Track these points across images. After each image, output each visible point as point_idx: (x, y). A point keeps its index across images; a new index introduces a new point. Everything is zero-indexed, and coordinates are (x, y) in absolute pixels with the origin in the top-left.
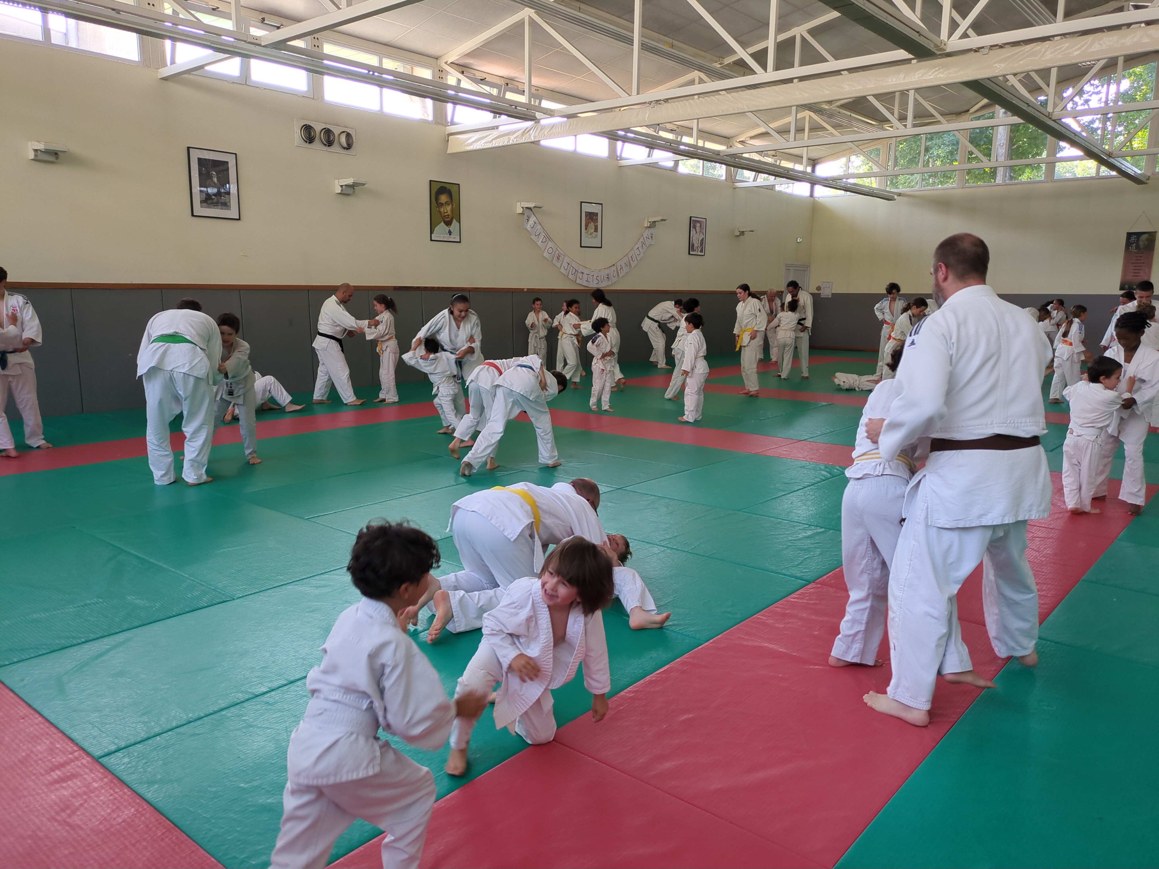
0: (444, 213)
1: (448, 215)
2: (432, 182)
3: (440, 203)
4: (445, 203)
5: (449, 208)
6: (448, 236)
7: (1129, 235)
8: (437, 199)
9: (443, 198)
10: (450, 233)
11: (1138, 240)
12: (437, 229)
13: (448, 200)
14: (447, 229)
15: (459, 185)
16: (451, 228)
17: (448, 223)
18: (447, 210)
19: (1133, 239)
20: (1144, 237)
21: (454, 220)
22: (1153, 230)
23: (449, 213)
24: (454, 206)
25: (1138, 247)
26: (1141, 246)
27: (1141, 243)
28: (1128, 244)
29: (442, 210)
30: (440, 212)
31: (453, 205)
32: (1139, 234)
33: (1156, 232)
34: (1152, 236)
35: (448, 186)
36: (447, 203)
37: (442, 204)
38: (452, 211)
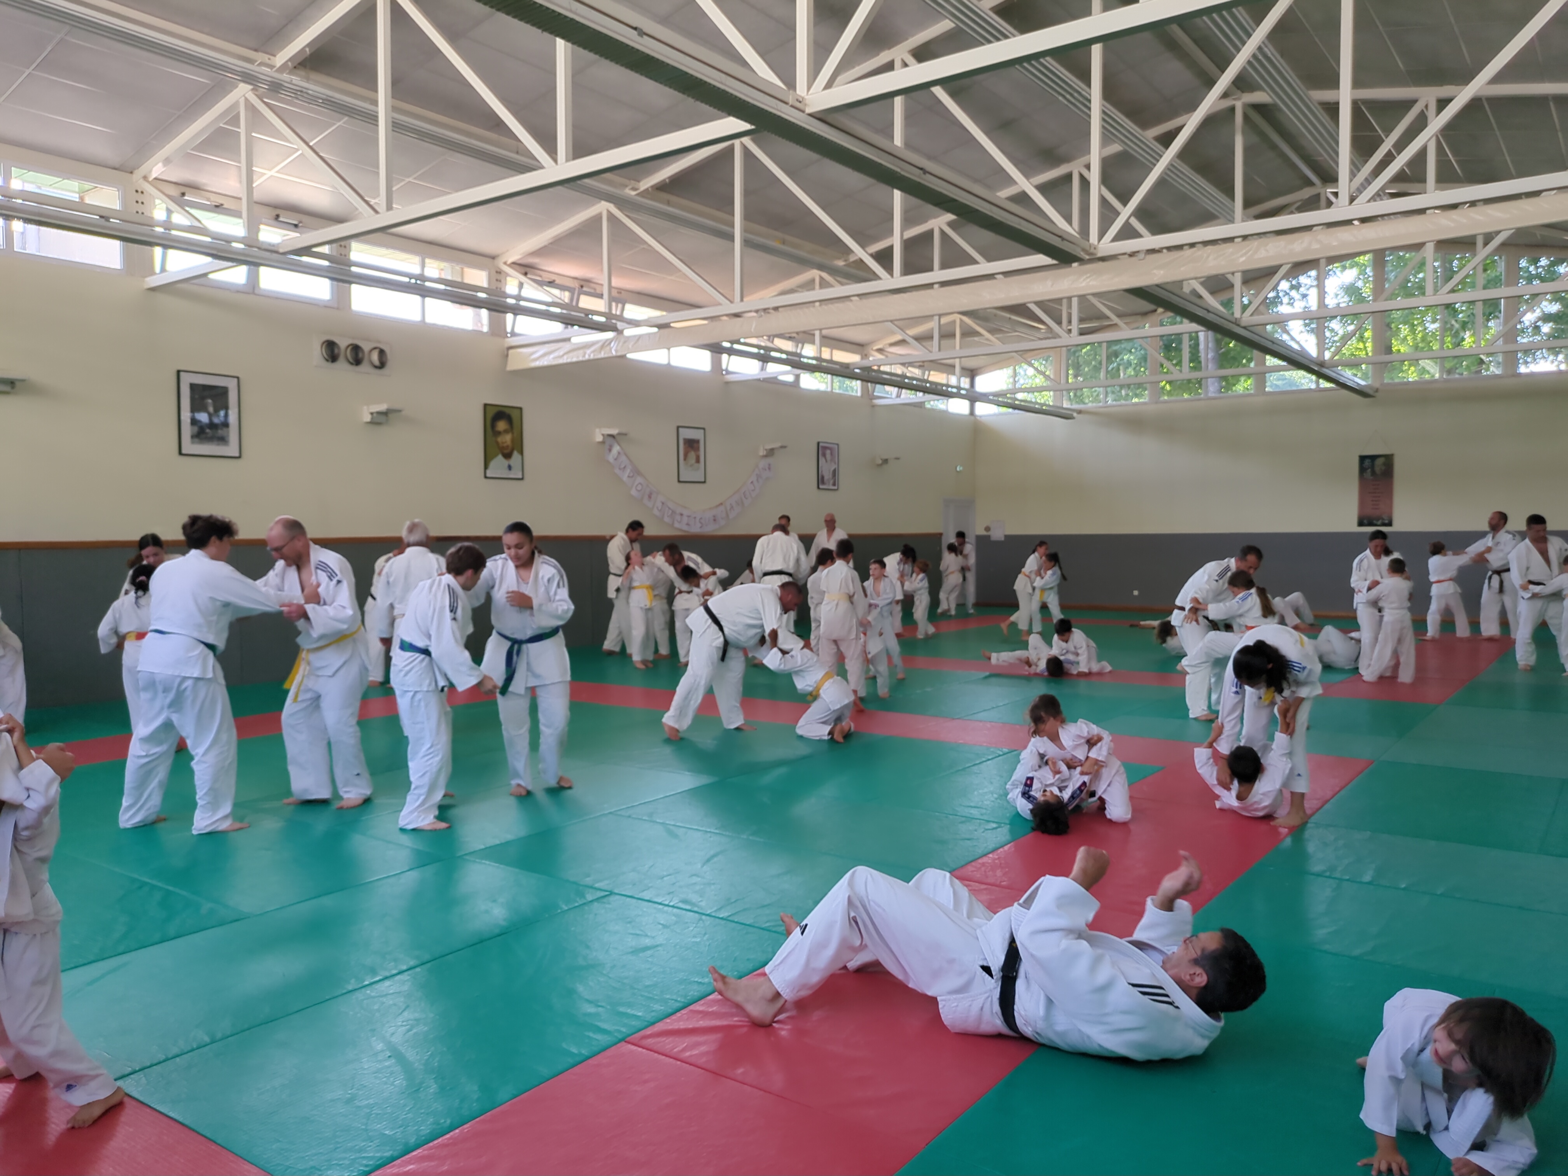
0: (503, 443)
1: (509, 446)
3: (497, 431)
4: (504, 431)
5: (508, 437)
6: (507, 471)
7: (1362, 458)
8: (493, 426)
9: (501, 425)
10: (510, 467)
11: (1373, 465)
12: (492, 464)
13: (508, 427)
14: (506, 463)
15: (521, 408)
16: (511, 462)
17: (508, 456)
18: (505, 439)
19: (1367, 463)
20: (1379, 462)
21: (515, 452)
22: (1390, 453)
23: (509, 443)
24: (515, 435)
25: (1373, 473)
26: (1379, 472)
27: (1377, 469)
28: (1362, 470)
29: (500, 439)
30: (497, 443)
31: (513, 434)
32: (1373, 458)
33: (1392, 455)
34: (1389, 460)
35: (507, 411)
36: (506, 431)
37: (499, 433)
38: (513, 440)
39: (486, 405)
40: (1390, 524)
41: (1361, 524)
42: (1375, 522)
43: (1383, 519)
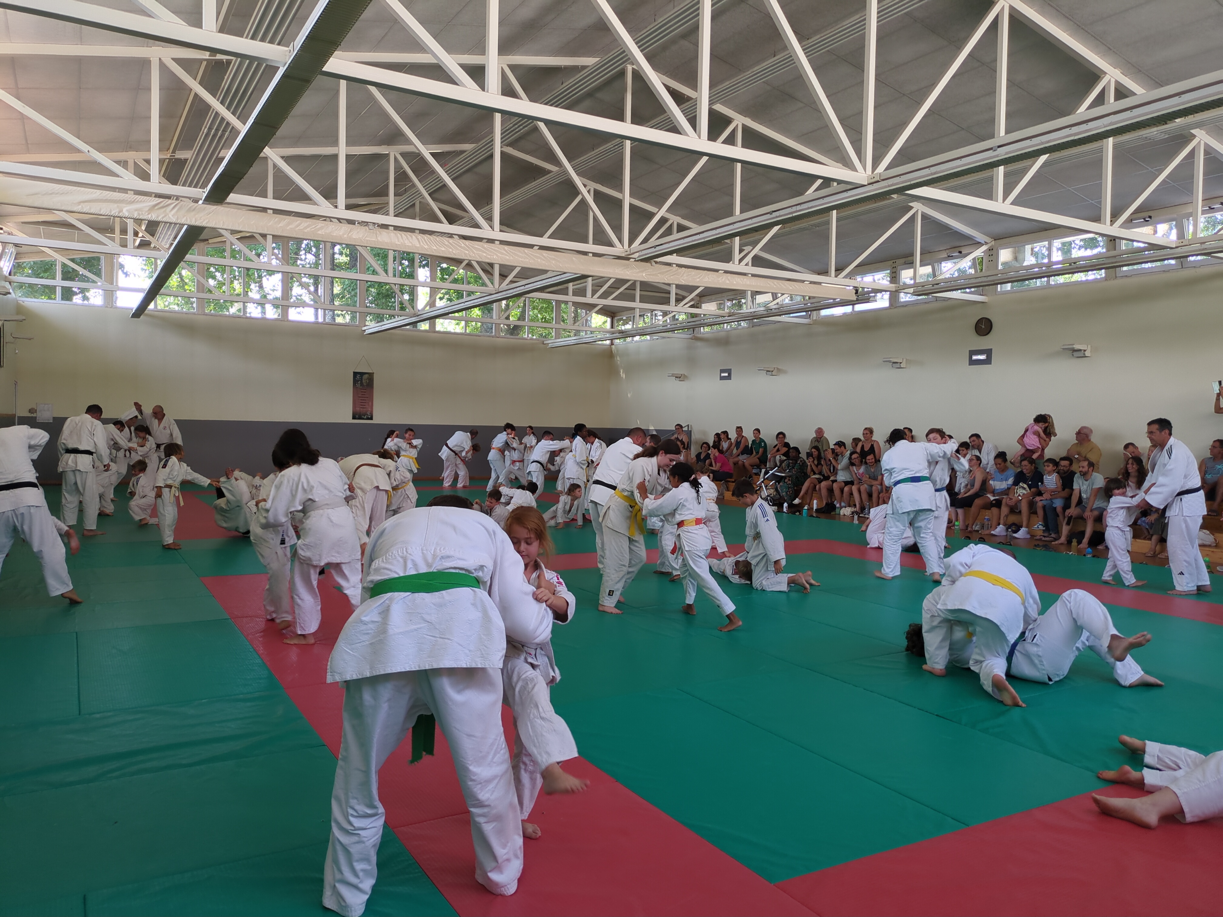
7: (355, 374)
11: (362, 379)
19: (358, 377)
20: (366, 376)
22: (371, 371)
25: (362, 384)
26: (365, 384)
27: (363, 381)
28: (355, 382)
32: (362, 374)
33: (373, 373)
34: (371, 375)
40: (371, 419)
41: (354, 418)
42: (363, 417)
43: (367, 415)
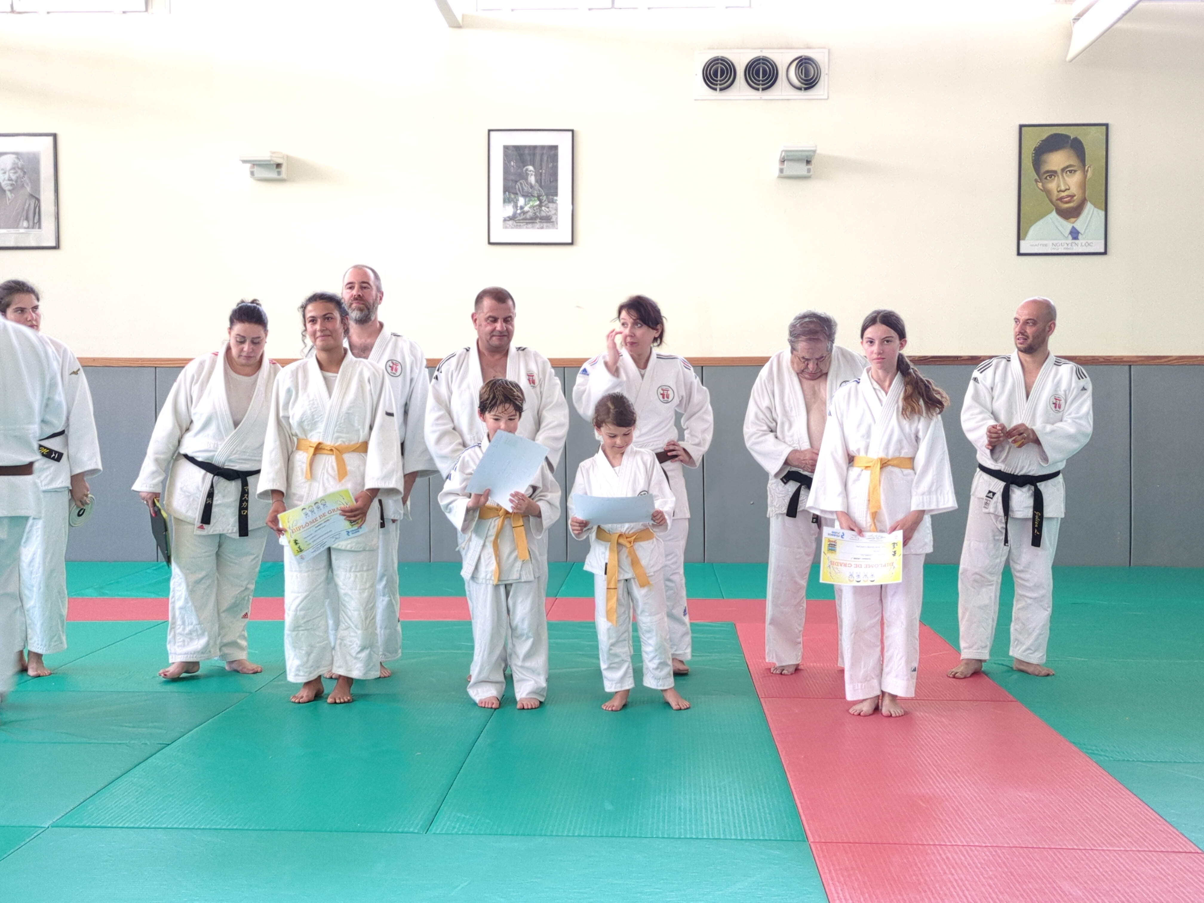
0: (1061, 191)
1: (1072, 196)
2: (1024, 129)
3: (1047, 172)
4: (1063, 170)
5: (1073, 182)
6: (1070, 240)
8: (1037, 163)
9: (1059, 160)
10: (1075, 234)
12: (1034, 231)
13: (1073, 161)
14: (1067, 226)
15: (1107, 125)
16: (1079, 224)
17: (1071, 214)
18: (1066, 184)
21: (1089, 207)
23: (1074, 189)
24: (1089, 174)
29: (1052, 185)
30: (1048, 192)
31: (1085, 172)
35: (1072, 133)
36: (1067, 170)
37: (1053, 174)
38: (1083, 186)
39: (1021, 127)
